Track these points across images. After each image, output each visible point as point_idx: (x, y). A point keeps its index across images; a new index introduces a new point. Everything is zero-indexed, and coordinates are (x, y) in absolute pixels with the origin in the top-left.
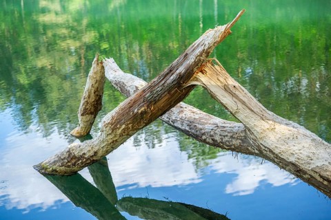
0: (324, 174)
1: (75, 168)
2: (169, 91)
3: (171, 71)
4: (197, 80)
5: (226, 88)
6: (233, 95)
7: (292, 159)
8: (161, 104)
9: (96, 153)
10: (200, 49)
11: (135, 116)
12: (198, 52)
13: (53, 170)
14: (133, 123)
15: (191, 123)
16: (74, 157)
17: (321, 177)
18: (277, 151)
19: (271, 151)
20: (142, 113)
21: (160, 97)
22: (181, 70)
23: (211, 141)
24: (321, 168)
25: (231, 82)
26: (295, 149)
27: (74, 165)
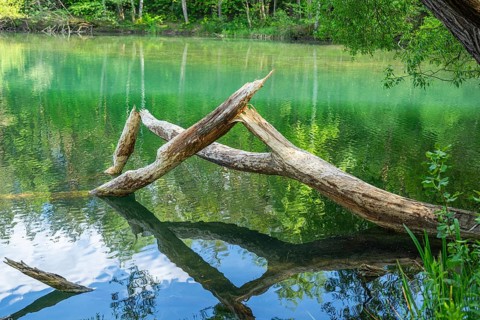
0: (331, 181)
1: (130, 190)
2: (217, 126)
3: (218, 112)
4: (239, 118)
5: (260, 125)
6: (265, 129)
7: (308, 172)
8: (210, 136)
9: (151, 176)
10: (244, 96)
11: (189, 146)
12: (241, 98)
13: (110, 193)
14: (186, 151)
15: (223, 155)
16: (132, 181)
17: (329, 183)
18: (297, 167)
19: (293, 168)
20: (195, 143)
21: (210, 130)
22: (228, 111)
23: (242, 166)
24: (328, 177)
25: (263, 121)
26: (311, 165)
27: (130, 187)
